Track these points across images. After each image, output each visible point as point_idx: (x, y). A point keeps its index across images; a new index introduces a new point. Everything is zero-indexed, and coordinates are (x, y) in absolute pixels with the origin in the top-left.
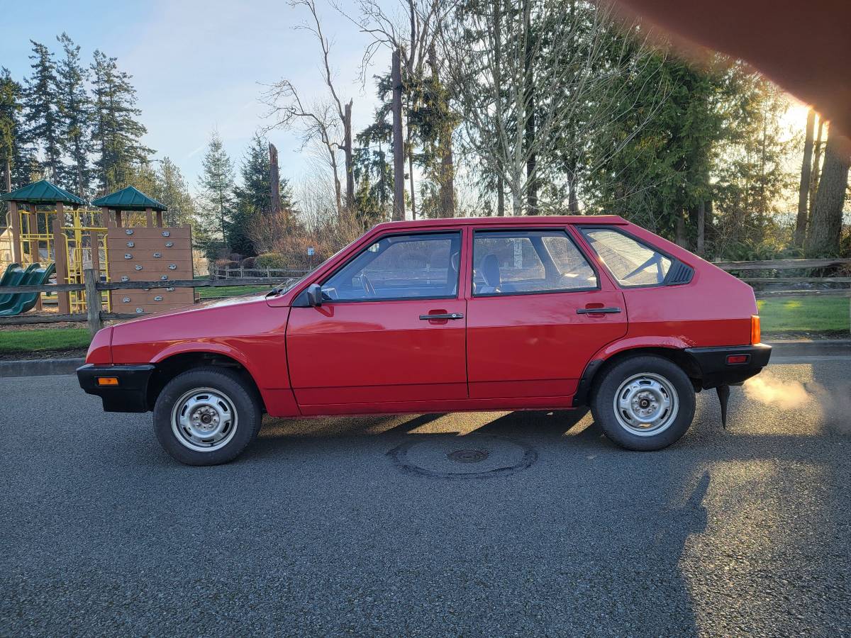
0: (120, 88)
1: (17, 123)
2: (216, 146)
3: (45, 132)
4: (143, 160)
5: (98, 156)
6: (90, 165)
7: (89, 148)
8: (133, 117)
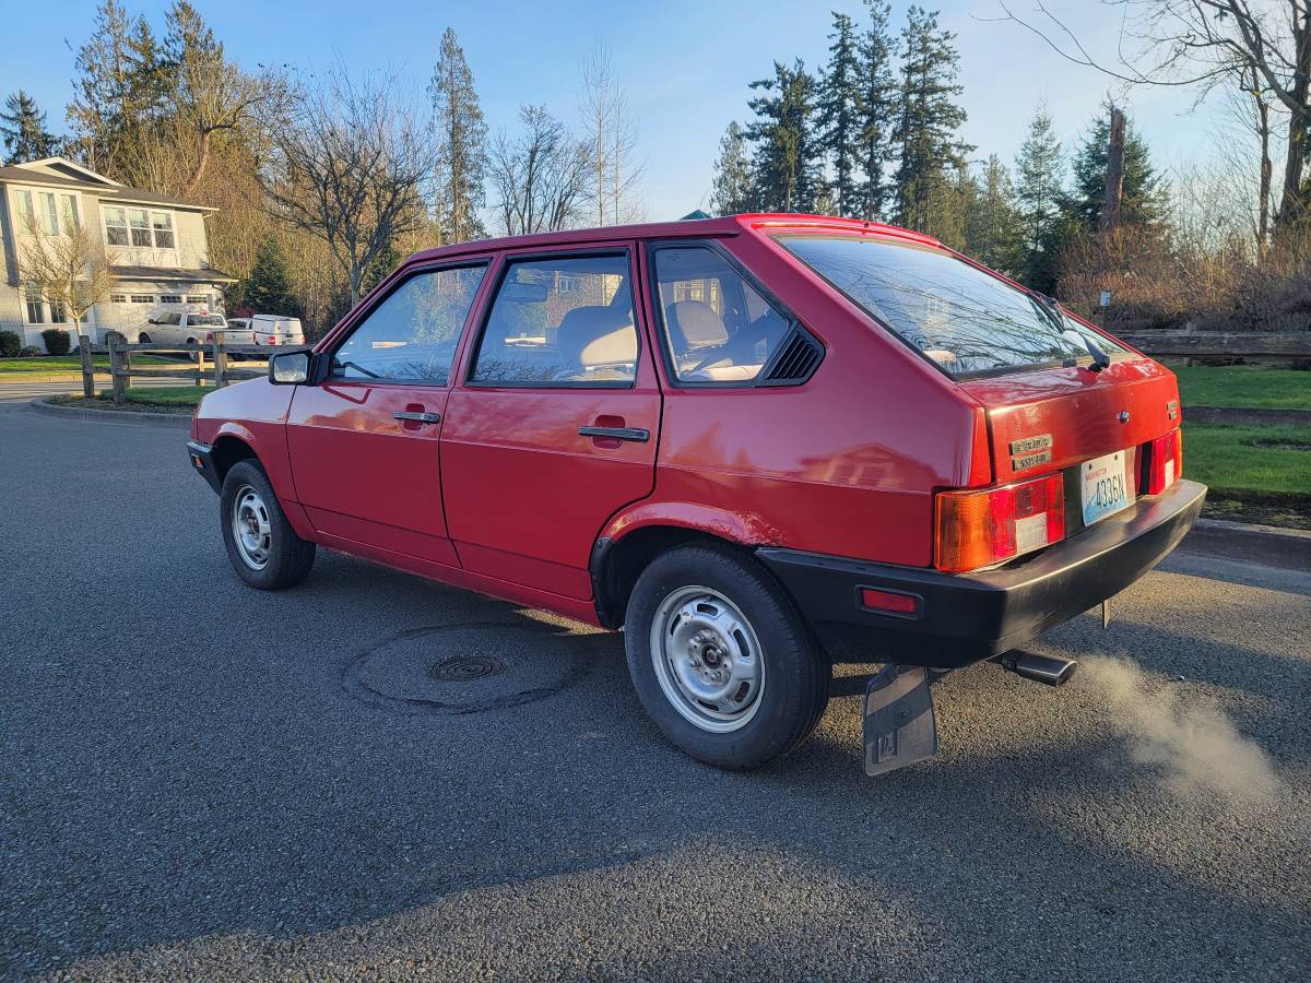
0: (938, 57)
1: (804, 132)
2: (1041, 126)
3: (836, 141)
4: (958, 163)
5: (897, 165)
6: (886, 180)
7: (887, 156)
8: (951, 99)
